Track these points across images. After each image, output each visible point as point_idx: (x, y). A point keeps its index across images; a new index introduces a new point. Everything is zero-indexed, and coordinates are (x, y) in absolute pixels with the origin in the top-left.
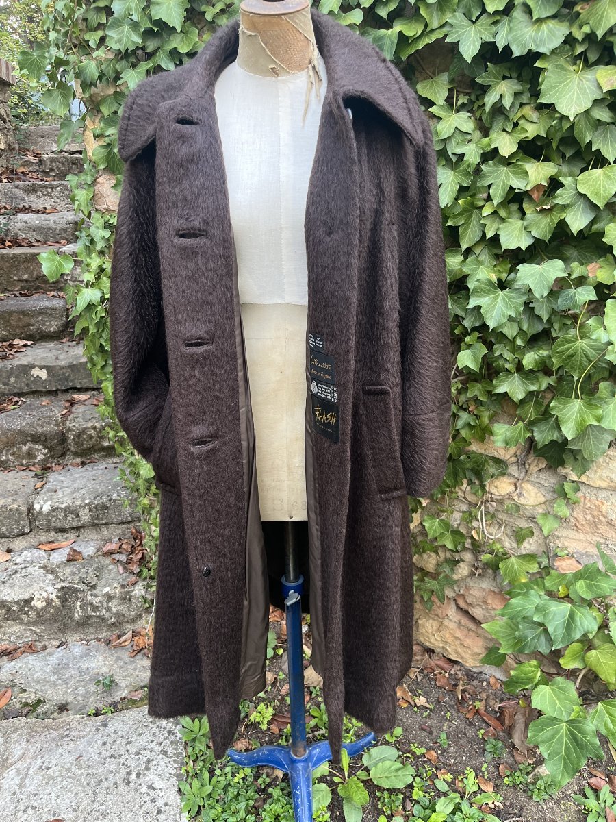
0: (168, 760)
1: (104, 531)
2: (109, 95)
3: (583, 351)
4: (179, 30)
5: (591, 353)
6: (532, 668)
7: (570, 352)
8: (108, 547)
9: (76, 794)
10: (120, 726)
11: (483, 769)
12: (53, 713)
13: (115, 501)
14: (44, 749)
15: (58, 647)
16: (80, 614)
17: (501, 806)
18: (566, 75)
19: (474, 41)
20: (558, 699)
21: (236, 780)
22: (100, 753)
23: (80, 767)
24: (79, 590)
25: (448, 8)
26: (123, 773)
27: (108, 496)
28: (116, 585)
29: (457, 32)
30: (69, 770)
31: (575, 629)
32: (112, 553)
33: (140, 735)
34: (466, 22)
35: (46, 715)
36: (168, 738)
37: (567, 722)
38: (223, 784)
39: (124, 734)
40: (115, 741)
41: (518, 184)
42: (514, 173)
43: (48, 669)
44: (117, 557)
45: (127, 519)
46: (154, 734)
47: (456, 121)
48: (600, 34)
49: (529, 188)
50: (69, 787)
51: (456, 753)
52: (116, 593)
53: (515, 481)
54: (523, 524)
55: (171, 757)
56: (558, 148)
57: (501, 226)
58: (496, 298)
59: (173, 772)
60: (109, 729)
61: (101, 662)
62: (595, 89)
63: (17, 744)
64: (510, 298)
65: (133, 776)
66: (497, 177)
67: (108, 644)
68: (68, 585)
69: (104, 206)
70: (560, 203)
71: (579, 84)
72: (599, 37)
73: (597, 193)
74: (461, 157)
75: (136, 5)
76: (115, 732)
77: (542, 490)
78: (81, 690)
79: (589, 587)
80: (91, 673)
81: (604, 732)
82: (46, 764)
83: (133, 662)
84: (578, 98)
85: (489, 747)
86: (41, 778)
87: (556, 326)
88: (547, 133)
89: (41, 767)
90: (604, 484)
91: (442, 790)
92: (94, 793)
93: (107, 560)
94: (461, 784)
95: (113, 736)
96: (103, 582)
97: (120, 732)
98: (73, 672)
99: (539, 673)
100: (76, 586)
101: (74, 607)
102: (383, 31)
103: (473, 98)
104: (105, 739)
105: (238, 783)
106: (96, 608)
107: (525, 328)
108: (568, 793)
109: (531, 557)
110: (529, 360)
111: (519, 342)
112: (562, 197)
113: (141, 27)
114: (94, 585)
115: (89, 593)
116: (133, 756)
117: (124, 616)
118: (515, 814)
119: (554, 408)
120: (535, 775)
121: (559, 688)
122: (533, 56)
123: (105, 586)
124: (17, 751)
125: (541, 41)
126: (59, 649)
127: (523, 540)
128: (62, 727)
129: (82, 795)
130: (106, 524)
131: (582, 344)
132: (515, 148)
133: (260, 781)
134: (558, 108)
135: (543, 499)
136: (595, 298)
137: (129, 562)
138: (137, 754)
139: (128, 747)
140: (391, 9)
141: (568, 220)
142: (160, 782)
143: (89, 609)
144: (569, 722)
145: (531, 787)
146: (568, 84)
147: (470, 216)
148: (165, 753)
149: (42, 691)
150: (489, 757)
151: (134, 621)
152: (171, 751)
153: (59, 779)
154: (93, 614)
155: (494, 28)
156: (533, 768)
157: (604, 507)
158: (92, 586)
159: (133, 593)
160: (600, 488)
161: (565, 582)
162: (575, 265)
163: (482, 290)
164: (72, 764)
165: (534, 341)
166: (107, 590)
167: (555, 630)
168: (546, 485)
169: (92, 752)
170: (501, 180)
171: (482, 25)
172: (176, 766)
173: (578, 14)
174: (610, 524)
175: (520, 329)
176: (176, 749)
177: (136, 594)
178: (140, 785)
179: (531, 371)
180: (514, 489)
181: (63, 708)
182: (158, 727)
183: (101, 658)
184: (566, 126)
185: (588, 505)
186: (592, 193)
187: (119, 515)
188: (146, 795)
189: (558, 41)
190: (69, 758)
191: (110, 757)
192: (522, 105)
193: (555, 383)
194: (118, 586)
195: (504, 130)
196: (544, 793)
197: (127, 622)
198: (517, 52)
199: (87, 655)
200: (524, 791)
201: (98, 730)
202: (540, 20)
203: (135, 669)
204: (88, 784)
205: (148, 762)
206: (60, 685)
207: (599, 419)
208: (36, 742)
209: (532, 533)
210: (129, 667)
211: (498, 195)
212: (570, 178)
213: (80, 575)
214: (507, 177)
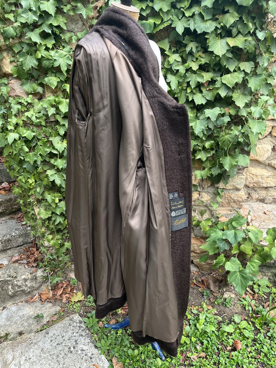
0: (84, 337)
1: (9, 252)
2: (16, 43)
3: (228, 139)
4: (53, 15)
5: (231, 139)
6: (222, 257)
7: (224, 140)
8: (14, 259)
9: (49, 364)
10: (55, 331)
11: (206, 302)
12: (17, 337)
13: (14, 236)
14: (23, 352)
15: (3, 310)
16: (12, 291)
17: (217, 312)
18: (216, 41)
19: (181, 27)
20: (234, 265)
21: (119, 334)
22: (51, 345)
23: (45, 353)
24: (9, 281)
25: (170, 14)
26: (67, 349)
27: (10, 235)
28: (27, 274)
29: (175, 23)
30: (40, 356)
31: (238, 238)
32: (17, 261)
33: (67, 332)
34: (177, 20)
35: (14, 339)
36: (80, 329)
37: (239, 272)
38: (114, 338)
39: (59, 334)
40: (56, 338)
41: (200, 80)
42: (198, 76)
43: (3, 320)
44: (22, 262)
45: (21, 244)
46: (73, 330)
47: (174, 57)
48: (228, 26)
49: (204, 82)
50: (44, 363)
51: (194, 299)
52: (29, 277)
53: (199, 193)
54: (203, 208)
55: (85, 336)
56: (213, 67)
57: (194, 96)
58: (196, 123)
59: (89, 341)
60: (51, 334)
61: (29, 311)
62: (227, 46)
63: (8, 354)
64: (201, 122)
65: (72, 349)
66: (192, 78)
67: (28, 302)
68: (2, 279)
69: (15, 94)
70: (217, 87)
71: (220, 44)
72: (228, 28)
73: (229, 83)
74: (178, 71)
75: (33, 3)
76: (54, 334)
77: (209, 194)
78: (26, 324)
79: (237, 223)
80: (26, 316)
81: (252, 272)
82: (28, 357)
83: (44, 306)
84: (221, 49)
85: (205, 294)
86: (29, 364)
87: (215, 132)
88: (209, 61)
89: (26, 359)
90: (231, 188)
91: (195, 313)
92: (58, 361)
93: (17, 265)
94: (201, 309)
95: (54, 336)
96: (20, 274)
97: (56, 334)
98: (17, 318)
99: (224, 258)
100: (7, 279)
101: (8, 289)
102: (144, 21)
103: (178, 49)
104: (51, 339)
105: (120, 335)
106: (20, 287)
107: (205, 133)
108: (236, 302)
109: (208, 220)
110: (207, 145)
111: (204, 139)
112: (218, 85)
113: (38, 13)
114: (16, 277)
115: (15, 280)
116: (68, 341)
117: (33, 287)
118: (223, 314)
119: (221, 160)
120: (223, 299)
121: (233, 261)
122: (205, 33)
123: (21, 276)
124: (10, 357)
125: (207, 28)
126: (4, 310)
127: (204, 214)
128: (27, 340)
129: (53, 364)
130: (10, 248)
131: (227, 137)
132: (198, 67)
133: (128, 332)
134: (215, 52)
135: (209, 198)
136: (230, 120)
137: (28, 263)
138: (69, 340)
139: (64, 338)
140: (148, 13)
141: (220, 93)
142: (85, 347)
143: (16, 288)
144: (240, 271)
145: (224, 303)
146: (217, 44)
147: (181, 93)
148: (82, 335)
149: (5, 330)
150: (205, 297)
151: (38, 289)
152: (83, 334)
153: (37, 361)
154: (19, 290)
155: (189, 22)
156: (222, 296)
157: (232, 196)
158: (15, 277)
159: (37, 275)
160: (230, 190)
161: (225, 225)
162: (222, 109)
163: (191, 120)
164: (40, 353)
165: (209, 137)
166: (23, 277)
167: (231, 240)
168: (210, 192)
169: (47, 346)
170: (194, 80)
171: (183, 21)
172: (89, 339)
173: (217, 19)
174: (234, 202)
175: (204, 134)
176: (86, 332)
177: (38, 275)
178: (77, 351)
179: (208, 149)
180: (199, 196)
181: (21, 334)
182: (73, 327)
183: (27, 309)
184: (218, 59)
185: (227, 196)
186: (228, 83)
187: (17, 243)
188: (82, 354)
189: (213, 28)
190: (38, 352)
191: (58, 344)
192: (198, 51)
193: (215, 152)
194: (29, 274)
195: (192, 61)
196: (229, 303)
197: (35, 290)
198: (199, 32)
199: (20, 309)
200: (222, 305)
201: (45, 336)
202: (207, 20)
203: (46, 309)
204: (53, 359)
205: (76, 341)
206: (13, 325)
207: (237, 162)
208: (17, 350)
209: (206, 211)
210: (43, 308)
211: (193, 85)
212: (219, 78)
213: (7, 273)
214: (196, 78)
